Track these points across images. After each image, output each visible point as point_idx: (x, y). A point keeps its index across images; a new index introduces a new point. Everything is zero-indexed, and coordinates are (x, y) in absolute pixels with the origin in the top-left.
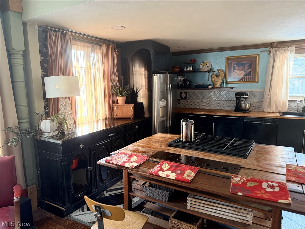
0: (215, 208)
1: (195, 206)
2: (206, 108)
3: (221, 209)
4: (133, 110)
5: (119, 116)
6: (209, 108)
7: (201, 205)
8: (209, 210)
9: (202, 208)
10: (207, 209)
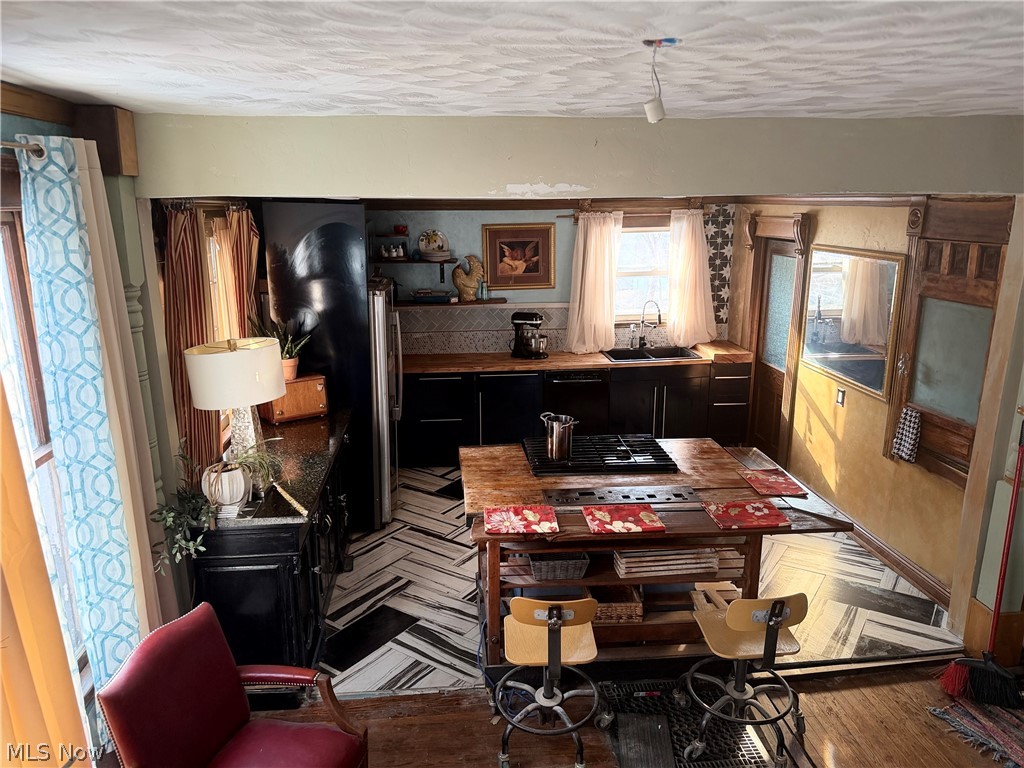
0: (666, 563)
1: (634, 570)
2: (442, 352)
3: (675, 562)
4: (324, 391)
5: (286, 415)
6: (449, 351)
7: (645, 564)
8: (657, 568)
9: (645, 569)
10: (653, 569)
